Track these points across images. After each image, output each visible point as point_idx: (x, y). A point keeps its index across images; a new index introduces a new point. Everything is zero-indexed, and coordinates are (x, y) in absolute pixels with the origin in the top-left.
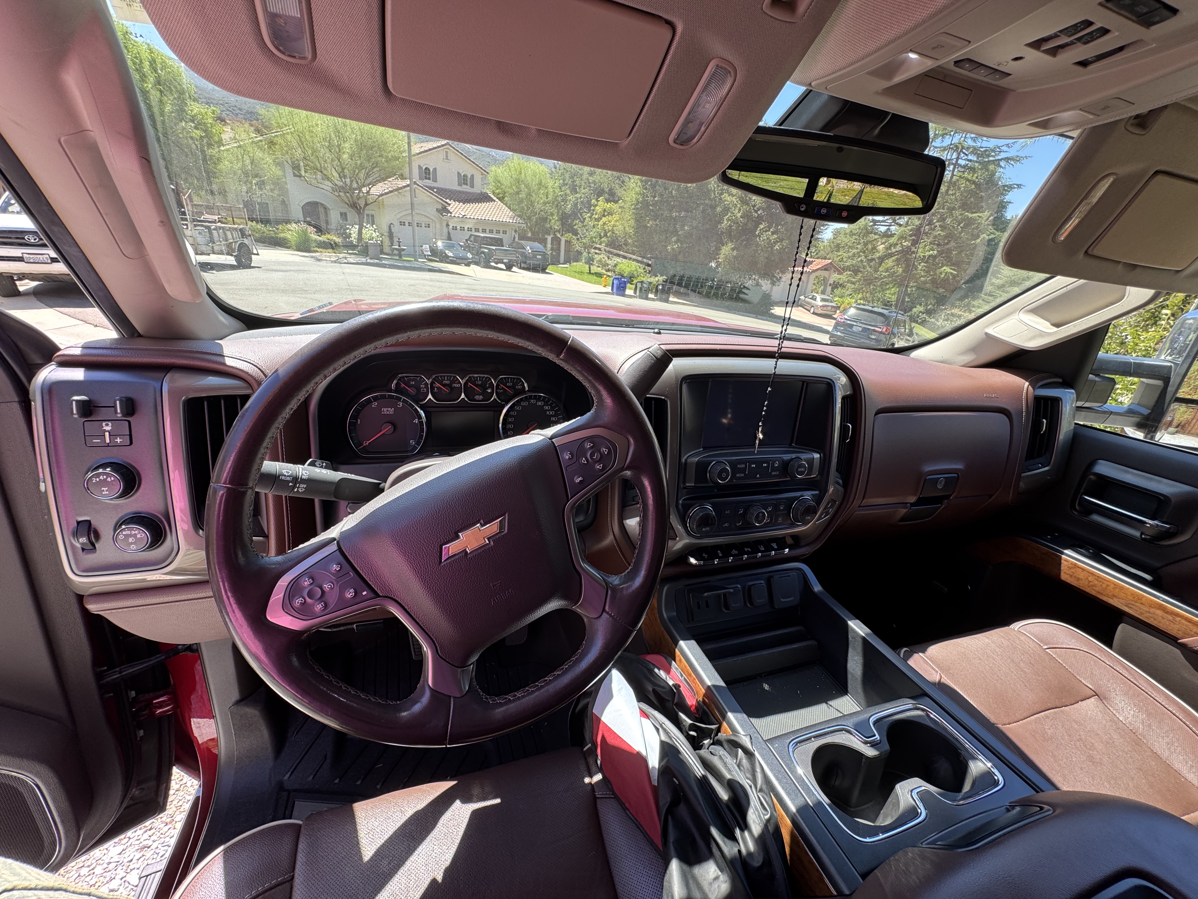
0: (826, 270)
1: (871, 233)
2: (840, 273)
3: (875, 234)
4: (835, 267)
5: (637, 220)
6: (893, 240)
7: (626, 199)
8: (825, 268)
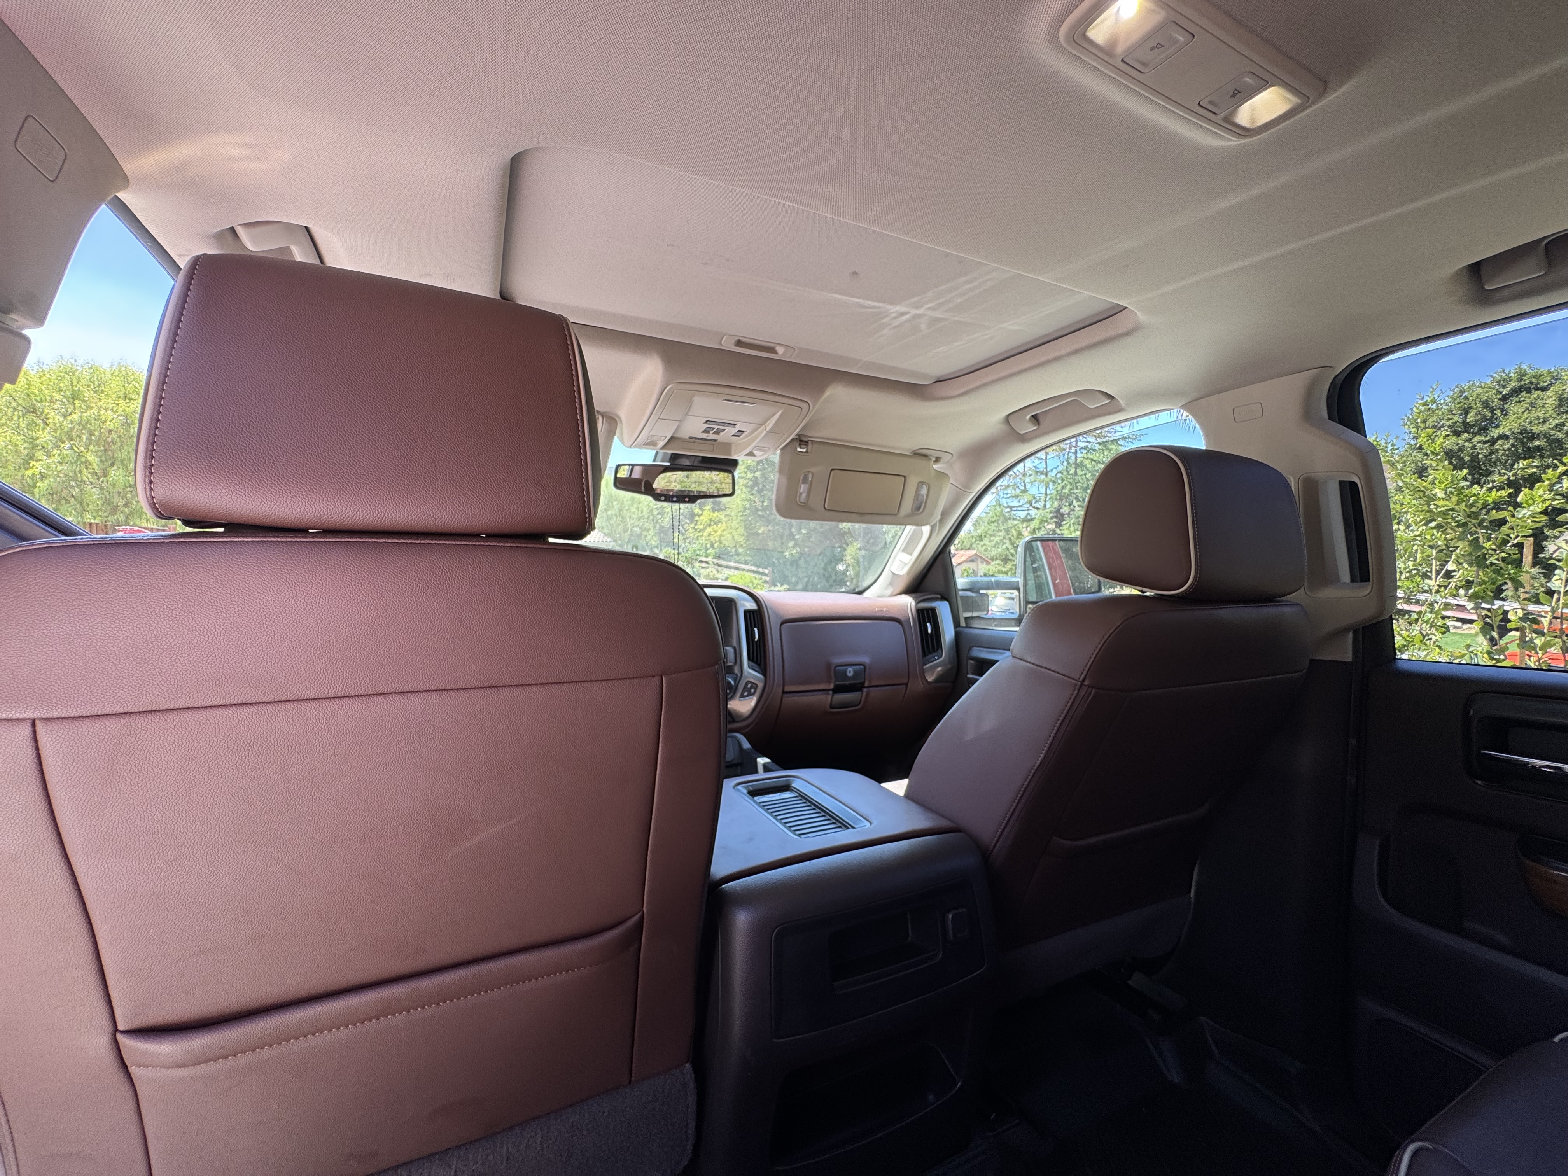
0: (972, 561)
1: (1010, 519)
2: (988, 563)
3: (1014, 519)
4: (981, 558)
5: (746, 527)
6: (1034, 525)
8: (972, 560)
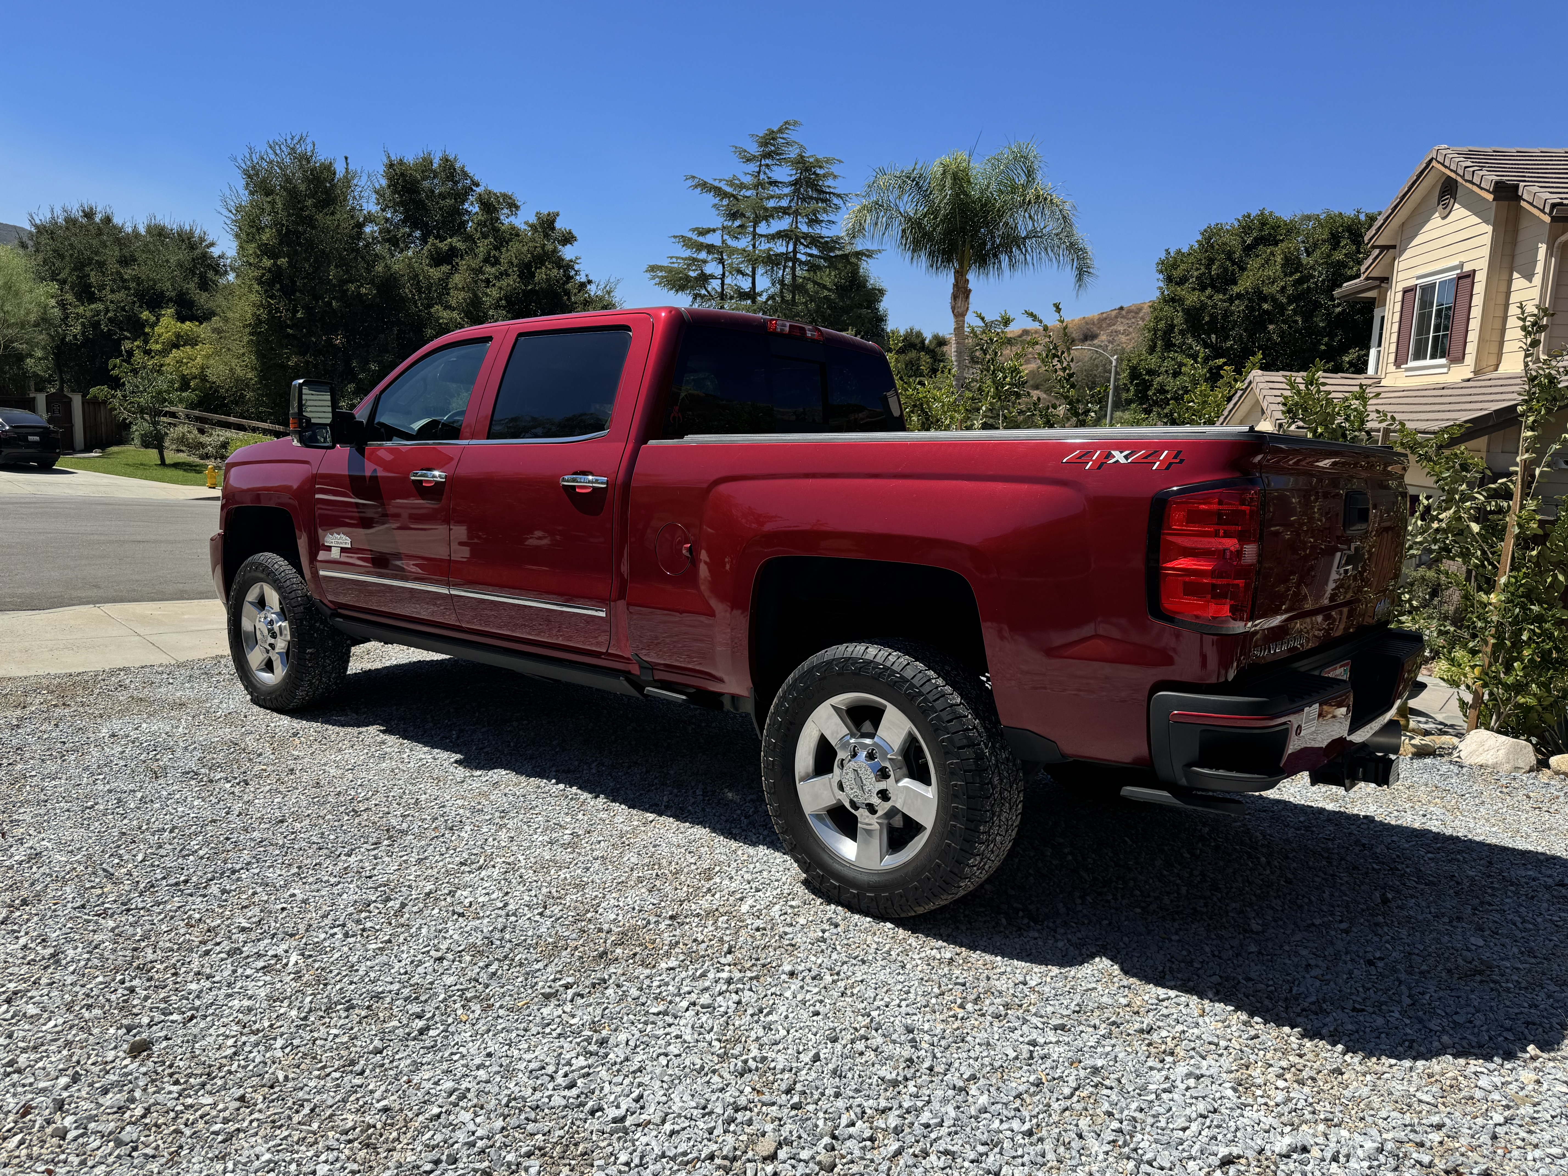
7: (230, 315)
